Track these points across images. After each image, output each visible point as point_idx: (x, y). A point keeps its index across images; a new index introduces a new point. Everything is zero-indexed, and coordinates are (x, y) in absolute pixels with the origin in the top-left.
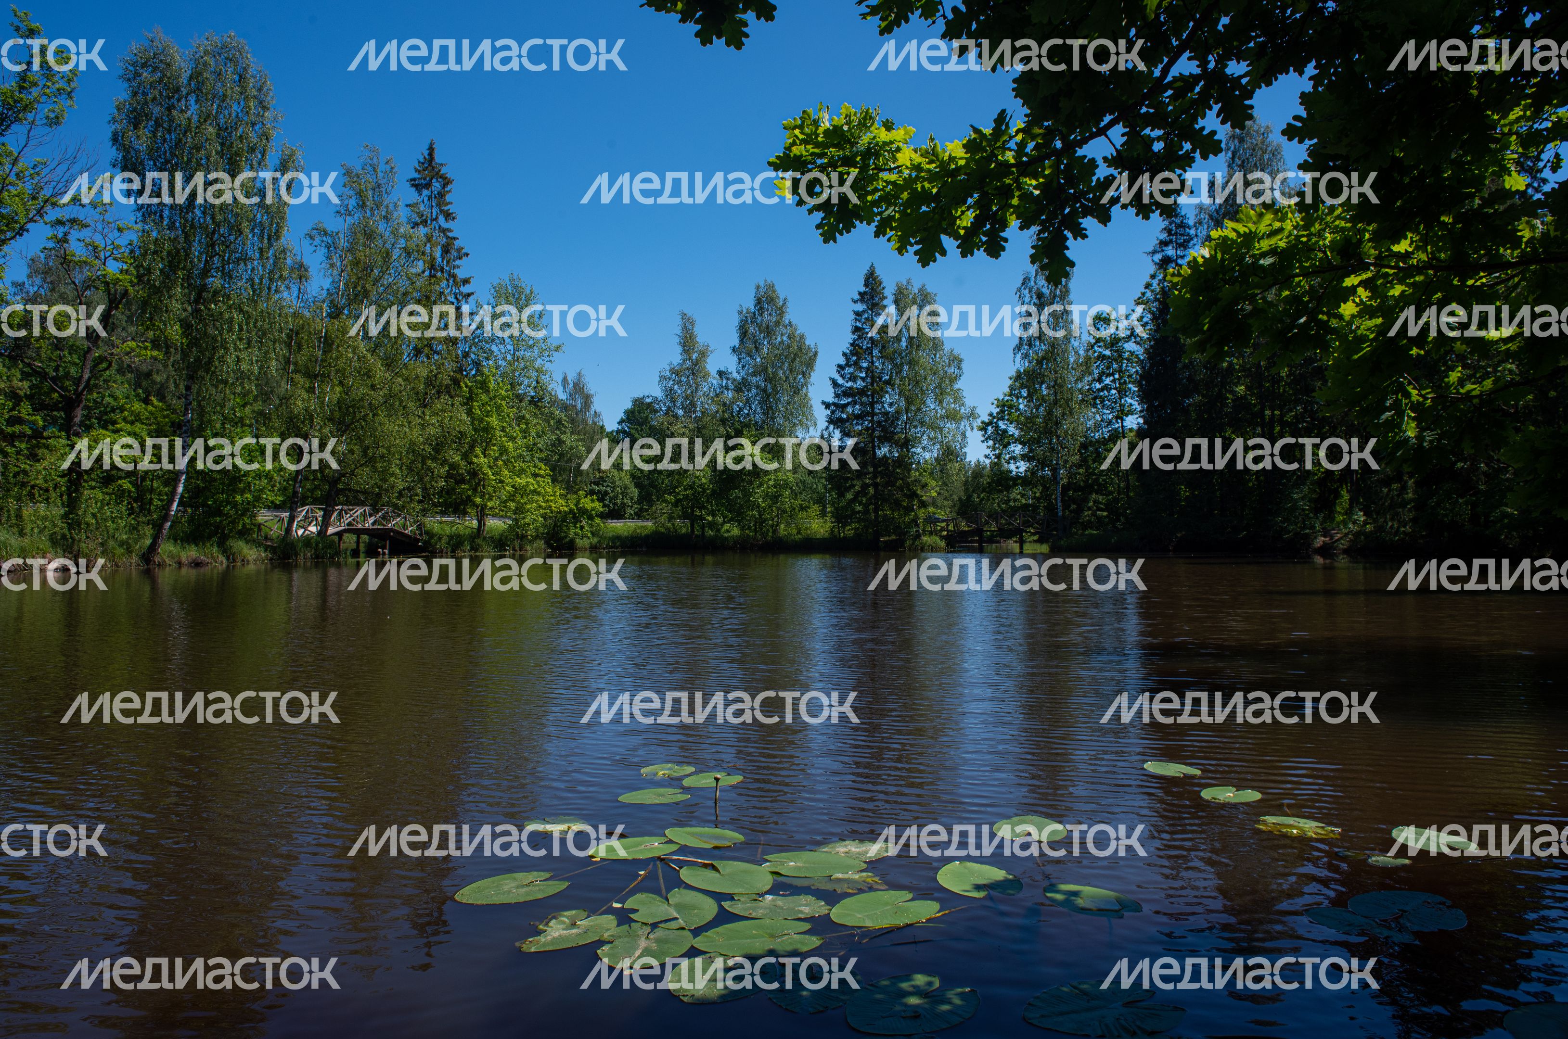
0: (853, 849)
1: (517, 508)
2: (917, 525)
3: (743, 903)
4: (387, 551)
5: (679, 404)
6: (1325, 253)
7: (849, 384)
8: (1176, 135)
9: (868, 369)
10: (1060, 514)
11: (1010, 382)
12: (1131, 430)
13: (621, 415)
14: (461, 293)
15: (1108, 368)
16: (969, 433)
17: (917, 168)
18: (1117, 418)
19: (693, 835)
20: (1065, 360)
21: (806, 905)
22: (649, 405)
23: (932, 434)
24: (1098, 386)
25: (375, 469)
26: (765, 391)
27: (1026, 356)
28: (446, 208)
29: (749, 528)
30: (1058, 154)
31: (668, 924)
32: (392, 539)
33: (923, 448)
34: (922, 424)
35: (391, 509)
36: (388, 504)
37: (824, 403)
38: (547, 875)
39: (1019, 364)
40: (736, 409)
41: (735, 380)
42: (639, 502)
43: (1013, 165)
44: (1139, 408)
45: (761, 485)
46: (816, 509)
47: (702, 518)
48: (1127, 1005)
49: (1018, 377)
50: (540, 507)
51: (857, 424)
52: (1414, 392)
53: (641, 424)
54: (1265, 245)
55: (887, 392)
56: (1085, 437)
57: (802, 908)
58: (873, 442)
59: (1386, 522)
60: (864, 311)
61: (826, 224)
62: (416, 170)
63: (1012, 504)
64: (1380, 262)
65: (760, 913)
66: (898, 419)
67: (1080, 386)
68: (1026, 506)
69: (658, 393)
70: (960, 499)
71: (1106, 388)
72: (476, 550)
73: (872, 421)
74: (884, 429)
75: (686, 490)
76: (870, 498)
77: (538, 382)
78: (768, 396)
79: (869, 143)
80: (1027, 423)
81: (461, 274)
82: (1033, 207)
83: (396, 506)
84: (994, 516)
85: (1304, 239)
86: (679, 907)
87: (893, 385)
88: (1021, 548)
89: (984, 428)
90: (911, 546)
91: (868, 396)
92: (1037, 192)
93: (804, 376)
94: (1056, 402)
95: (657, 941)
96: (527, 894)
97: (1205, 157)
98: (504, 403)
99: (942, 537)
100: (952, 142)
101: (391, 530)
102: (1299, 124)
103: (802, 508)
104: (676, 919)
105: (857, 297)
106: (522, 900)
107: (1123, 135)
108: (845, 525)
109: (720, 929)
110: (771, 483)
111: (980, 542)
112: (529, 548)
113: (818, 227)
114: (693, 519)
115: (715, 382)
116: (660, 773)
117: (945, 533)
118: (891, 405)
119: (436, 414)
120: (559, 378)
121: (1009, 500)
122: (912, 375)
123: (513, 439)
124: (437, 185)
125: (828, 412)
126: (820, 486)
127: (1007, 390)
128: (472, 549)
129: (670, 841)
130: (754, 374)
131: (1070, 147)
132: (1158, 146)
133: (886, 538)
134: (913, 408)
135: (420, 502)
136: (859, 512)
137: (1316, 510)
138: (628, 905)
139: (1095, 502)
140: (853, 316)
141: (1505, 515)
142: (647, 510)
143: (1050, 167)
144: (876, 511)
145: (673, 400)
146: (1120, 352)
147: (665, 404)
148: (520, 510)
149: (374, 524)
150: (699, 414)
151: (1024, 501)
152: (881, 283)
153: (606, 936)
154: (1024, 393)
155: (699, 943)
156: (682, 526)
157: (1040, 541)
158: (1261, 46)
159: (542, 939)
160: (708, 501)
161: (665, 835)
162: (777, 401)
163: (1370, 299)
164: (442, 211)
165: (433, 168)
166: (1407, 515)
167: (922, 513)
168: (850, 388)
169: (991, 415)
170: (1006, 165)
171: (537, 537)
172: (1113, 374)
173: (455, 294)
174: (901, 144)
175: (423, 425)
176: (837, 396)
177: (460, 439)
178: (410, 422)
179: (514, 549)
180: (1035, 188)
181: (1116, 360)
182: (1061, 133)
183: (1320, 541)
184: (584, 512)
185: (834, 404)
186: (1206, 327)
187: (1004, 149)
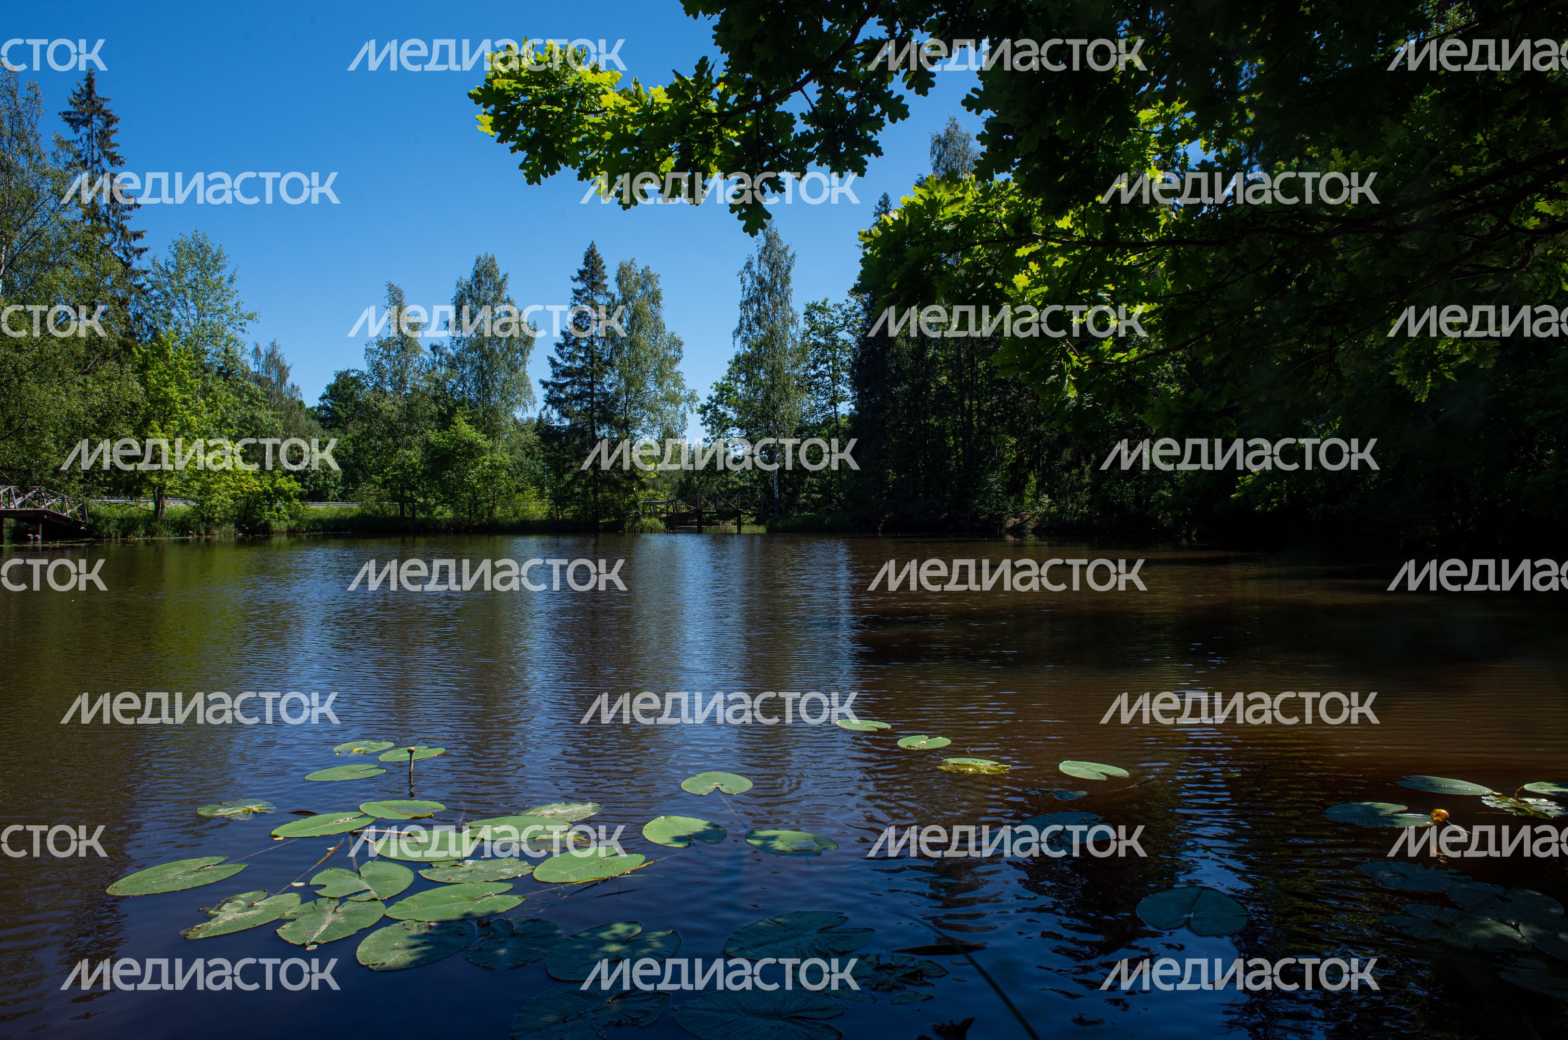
0: (559, 811)
1: (202, 489)
2: (637, 507)
3: (442, 869)
4: (39, 537)
5: (387, 379)
6: (1000, 225)
7: (568, 364)
8: (868, 98)
9: (587, 349)
10: (777, 496)
11: (728, 366)
12: (843, 416)
13: (323, 391)
14: (132, 249)
15: (822, 355)
16: (688, 415)
17: (621, 110)
18: (831, 403)
19: (390, 807)
20: (783, 345)
21: (509, 867)
22: (354, 380)
23: (652, 416)
24: (813, 372)
25: (21, 442)
26: (481, 368)
27: (745, 340)
28: (111, 150)
29: (463, 510)
30: (757, 106)
31: (358, 898)
32: (46, 523)
33: (643, 430)
34: (642, 405)
35: (43, 489)
36: (40, 482)
37: (542, 382)
38: (222, 859)
39: (739, 348)
40: (449, 386)
41: (449, 355)
42: (345, 482)
43: (715, 115)
44: (851, 395)
45: (476, 464)
46: (533, 491)
47: (412, 500)
48: (822, 931)
49: (738, 360)
50: (229, 486)
51: (576, 404)
52: (1075, 358)
53: (346, 401)
54: (949, 212)
55: (606, 372)
56: (801, 421)
57: (505, 870)
58: (592, 423)
59: (1066, 504)
60: (584, 290)
61: (529, 165)
62: (71, 103)
63: (730, 486)
64: (1047, 235)
65: (460, 877)
66: (618, 400)
67: (796, 372)
68: (744, 488)
69: (364, 367)
70: (680, 482)
71: (821, 375)
72: (153, 534)
73: (591, 402)
74: (603, 410)
75: (395, 470)
76: (590, 480)
77: (226, 351)
78: (484, 373)
79: (575, 84)
80: (744, 407)
81: (131, 226)
82: (733, 156)
83: (50, 485)
84: (712, 498)
85: (983, 211)
86: (371, 879)
87: (612, 366)
88: (739, 529)
89: (703, 410)
90: (630, 528)
91: (587, 377)
92: (737, 144)
93: (522, 354)
94: (773, 387)
95: (346, 914)
96: (196, 879)
97: (893, 120)
98: (186, 372)
99: (660, 519)
100: (656, 87)
101: (45, 512)
102: (977, 97)
103: (519, 490)
104: (368, 890)
105: (577, 275)
106: (189, 886)
107: (818, 92)
108: (564, 506)
109: (416, 897)
110: (487, 463)
111: (700, 524)
112: (216, 532)
113: (522, 167)
114: (402, 501)
115: (426, 358)
116: (356, 750)
117: (664, 515)
118: (611, 386)
119: (101, 381)
120: (250, 348)
121: (728, 483)
122: (633, 354)
123: (197, 413)
124: (99, 122)
125: (546, 392)
126: (538, 467)
127: (725, 374)
128: (147, 533)
129: (366, 815)
130: (470, 350)
131: (769, 101)
132: (850, 107)
133: (607, 520)
134: (633, 389)
135: (81, 482)
136: (578, 493)
137: (1009, 493)
138: (314, 881)
139: (809, 484)
140: (572, 295)
141: (1162, 498)
142: (352, 492)
143: (751, 119)
144: (595, 492)
145: (381, 376)
146: (834, 340)
147: (372, 379)
148: (206, 491)
149: (22, 505)
150: (409, 391)
151: (741, 484)
152: (601, 262)
153: (288, 914)
154: (743, 378)
155: (392, 912)
156: (392, 509)
157: (757, 523)
158: (943, 19)
159: (212, 924)
160: (419, 482)
161: (359, 810)
162: (494, 379)
163: (1040, 272)
164: (105, 153)
165: (93, 103)
166: (1085, 497)
167: (642, 496)
168: (569, 368)
169: (710, 398)
170: (708, 114)
171: (226, 520)
172: (827, 362)
173: (125, 249)
174: (607, 88)
175: (84, 394)
176: (556, 375)
177: (131, 411)
178: (67, 391)
179: (199, 534)
180: (736, 139)
181: (830, 348)
182: (761, 87)
183: (1011, 522)
184: (279, 492)
185: (552, 383)
186: (894, 286)
187: (707, 97)
